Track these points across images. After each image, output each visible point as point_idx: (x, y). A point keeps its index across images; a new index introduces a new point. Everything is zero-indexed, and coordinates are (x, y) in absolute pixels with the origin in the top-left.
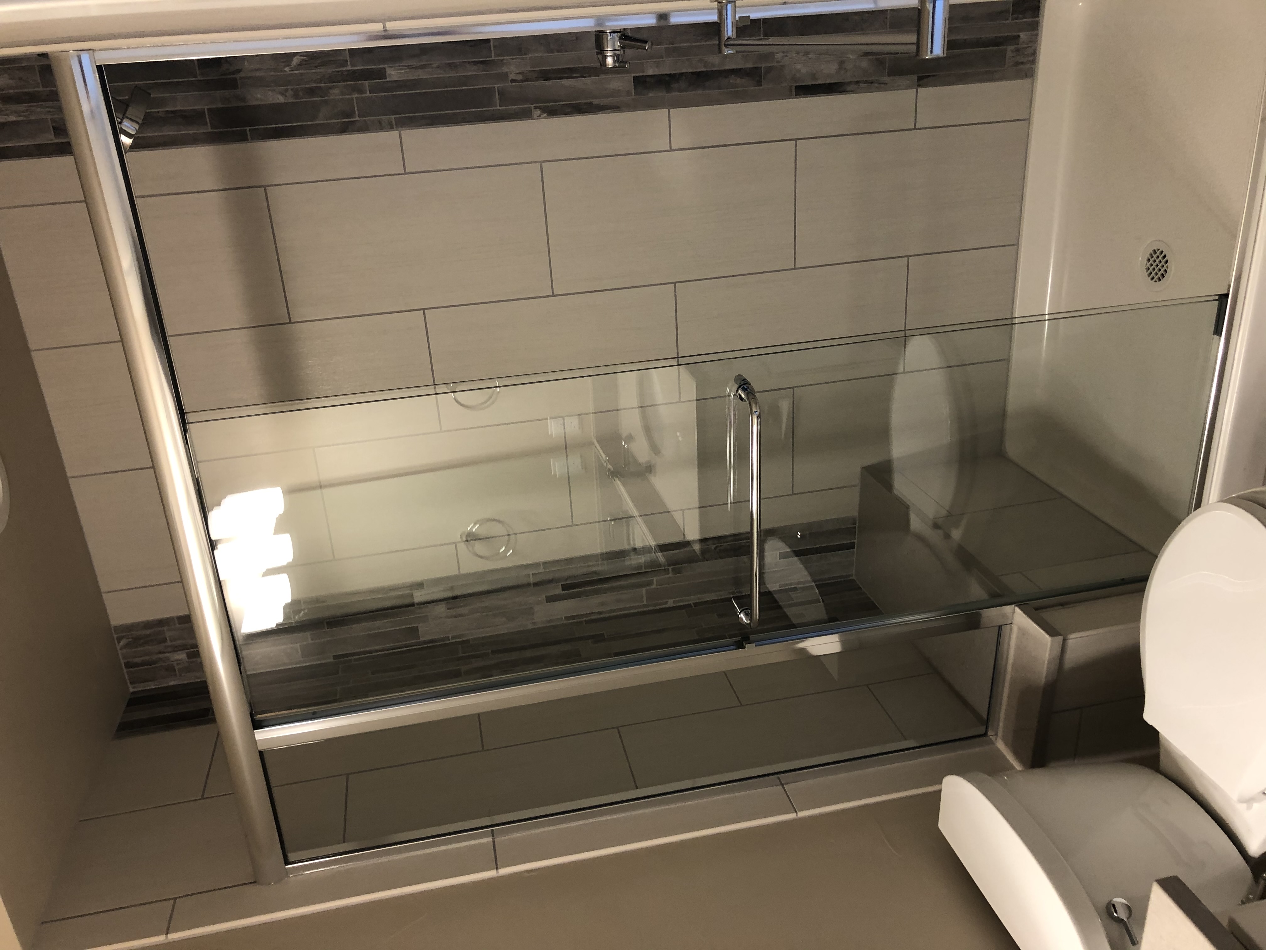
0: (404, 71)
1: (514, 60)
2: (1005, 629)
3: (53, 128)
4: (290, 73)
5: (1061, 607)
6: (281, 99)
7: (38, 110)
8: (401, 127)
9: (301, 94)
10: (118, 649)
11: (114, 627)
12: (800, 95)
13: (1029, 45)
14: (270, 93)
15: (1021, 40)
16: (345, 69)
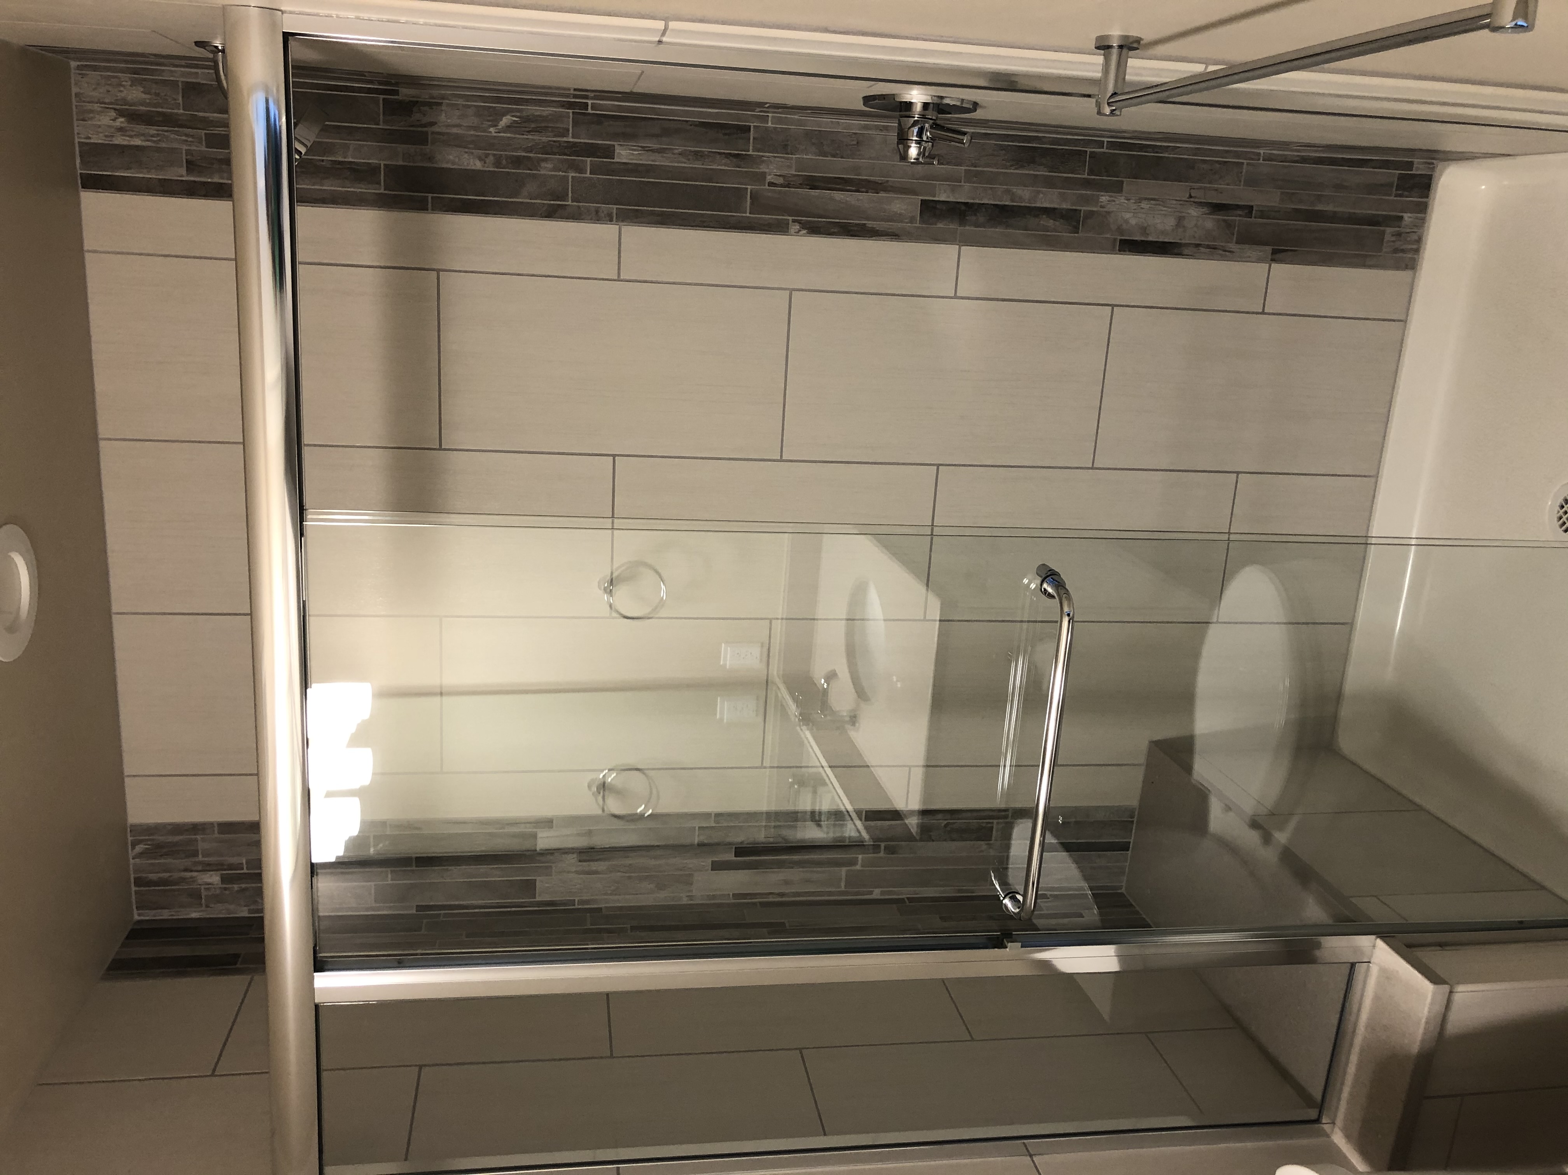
0: (637, 153)
1: (777, 159)
2: (1360, 969)
3: (186, 162)
4: (496, 134)
5: (1439, 948)
6: (478, 165)
7: (172, 136)
8: (623, 221)
9: (504, 162)
10: (131, 858)
11: (131, 826)
12: (1124, 251)
13: (1414, 230)
14: (466, 156)
15: (1404, 223)
16: (565, 139)
